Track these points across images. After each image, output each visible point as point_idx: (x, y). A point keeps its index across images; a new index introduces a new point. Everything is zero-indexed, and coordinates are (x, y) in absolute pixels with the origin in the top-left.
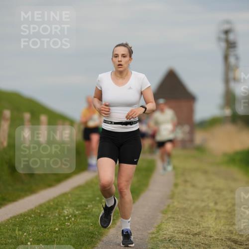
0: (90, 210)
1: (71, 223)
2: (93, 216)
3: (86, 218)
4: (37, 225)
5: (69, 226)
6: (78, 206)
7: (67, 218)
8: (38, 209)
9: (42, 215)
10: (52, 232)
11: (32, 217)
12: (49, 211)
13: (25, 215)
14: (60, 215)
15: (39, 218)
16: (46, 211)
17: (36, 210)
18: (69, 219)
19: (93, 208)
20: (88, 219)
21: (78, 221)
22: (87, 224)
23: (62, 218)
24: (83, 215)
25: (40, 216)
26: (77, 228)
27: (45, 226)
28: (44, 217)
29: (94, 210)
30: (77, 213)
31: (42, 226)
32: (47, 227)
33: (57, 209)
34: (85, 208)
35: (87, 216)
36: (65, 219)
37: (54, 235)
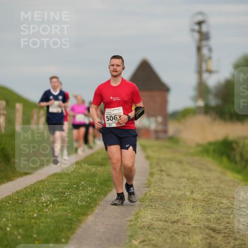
0: (68, 197)
1: (49, 210)
2: (70, 203)
3: (64, 205)
4: (15, 211)
5: (47, 212)
6: (55, 193)
7: (45, 204)
8: (15, 196)
9: (20, 201)
10: (30, 218)
11: (10, 203)
12: (26, 198)
13: (3, 202)
14: (37, 202)
15: (17, 204)
16: (23, 198)
17: (14, 197)
18: (47, 206)
19: (70, 195)
20: (66, 206)
21: (56, 208)
22: (66, 210)
23: (40, 205)
24: (61, 202)
25: (18, 202)
26: (55, 215)
27: (24, 212)
28: (21, 203)
29: (71, 197)
30: (55, 199)
31: (20, 212)
32: (25, 213)
33: (34, 196)
34: (63, 195)
35: (65, 203)
36: (43, 206)
37: (33, 221)
